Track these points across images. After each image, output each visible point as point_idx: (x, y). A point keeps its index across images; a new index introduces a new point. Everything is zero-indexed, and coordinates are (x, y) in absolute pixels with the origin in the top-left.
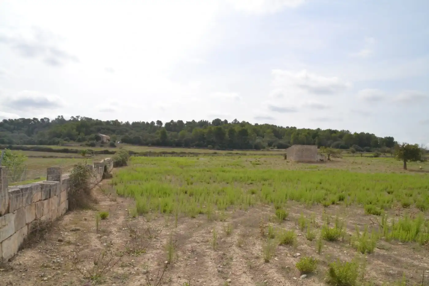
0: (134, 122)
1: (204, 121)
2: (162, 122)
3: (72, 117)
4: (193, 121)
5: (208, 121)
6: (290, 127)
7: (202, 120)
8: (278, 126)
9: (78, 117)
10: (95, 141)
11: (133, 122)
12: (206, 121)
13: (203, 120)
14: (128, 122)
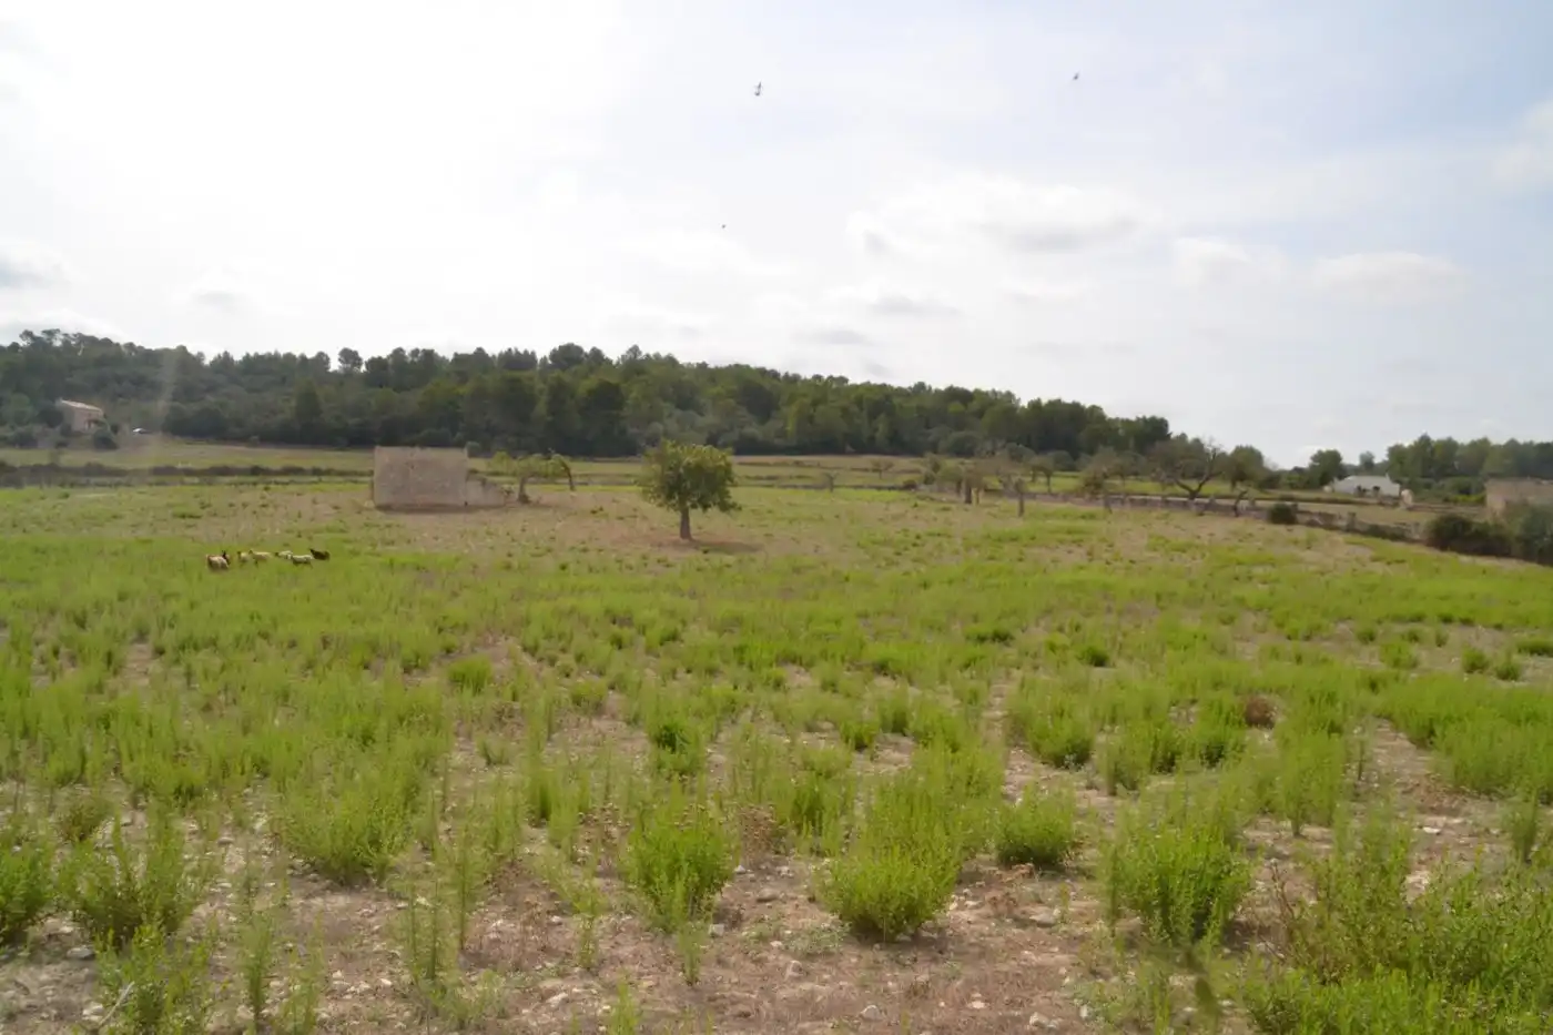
0: (252, 354)
1: (518, 353)
2: (361, 355)
3: (28, 334)
4: (480, 351)
5: (533, 353)
6: (825, 376)
7: (510, 350)
8: (782, 374)
9: (50, 333)
10: (37, 429)
11: (248, 355)
12: (526, 352)
13: (516, 350)
14: (226, 353)
